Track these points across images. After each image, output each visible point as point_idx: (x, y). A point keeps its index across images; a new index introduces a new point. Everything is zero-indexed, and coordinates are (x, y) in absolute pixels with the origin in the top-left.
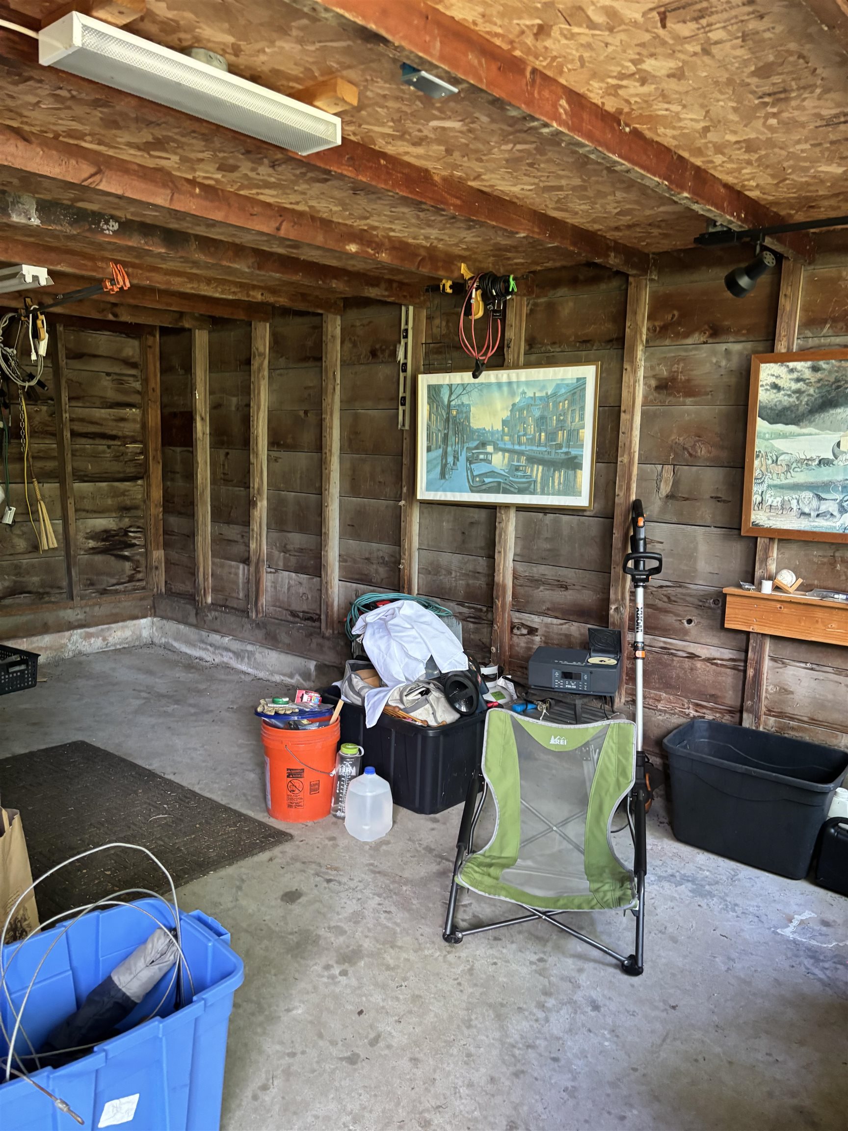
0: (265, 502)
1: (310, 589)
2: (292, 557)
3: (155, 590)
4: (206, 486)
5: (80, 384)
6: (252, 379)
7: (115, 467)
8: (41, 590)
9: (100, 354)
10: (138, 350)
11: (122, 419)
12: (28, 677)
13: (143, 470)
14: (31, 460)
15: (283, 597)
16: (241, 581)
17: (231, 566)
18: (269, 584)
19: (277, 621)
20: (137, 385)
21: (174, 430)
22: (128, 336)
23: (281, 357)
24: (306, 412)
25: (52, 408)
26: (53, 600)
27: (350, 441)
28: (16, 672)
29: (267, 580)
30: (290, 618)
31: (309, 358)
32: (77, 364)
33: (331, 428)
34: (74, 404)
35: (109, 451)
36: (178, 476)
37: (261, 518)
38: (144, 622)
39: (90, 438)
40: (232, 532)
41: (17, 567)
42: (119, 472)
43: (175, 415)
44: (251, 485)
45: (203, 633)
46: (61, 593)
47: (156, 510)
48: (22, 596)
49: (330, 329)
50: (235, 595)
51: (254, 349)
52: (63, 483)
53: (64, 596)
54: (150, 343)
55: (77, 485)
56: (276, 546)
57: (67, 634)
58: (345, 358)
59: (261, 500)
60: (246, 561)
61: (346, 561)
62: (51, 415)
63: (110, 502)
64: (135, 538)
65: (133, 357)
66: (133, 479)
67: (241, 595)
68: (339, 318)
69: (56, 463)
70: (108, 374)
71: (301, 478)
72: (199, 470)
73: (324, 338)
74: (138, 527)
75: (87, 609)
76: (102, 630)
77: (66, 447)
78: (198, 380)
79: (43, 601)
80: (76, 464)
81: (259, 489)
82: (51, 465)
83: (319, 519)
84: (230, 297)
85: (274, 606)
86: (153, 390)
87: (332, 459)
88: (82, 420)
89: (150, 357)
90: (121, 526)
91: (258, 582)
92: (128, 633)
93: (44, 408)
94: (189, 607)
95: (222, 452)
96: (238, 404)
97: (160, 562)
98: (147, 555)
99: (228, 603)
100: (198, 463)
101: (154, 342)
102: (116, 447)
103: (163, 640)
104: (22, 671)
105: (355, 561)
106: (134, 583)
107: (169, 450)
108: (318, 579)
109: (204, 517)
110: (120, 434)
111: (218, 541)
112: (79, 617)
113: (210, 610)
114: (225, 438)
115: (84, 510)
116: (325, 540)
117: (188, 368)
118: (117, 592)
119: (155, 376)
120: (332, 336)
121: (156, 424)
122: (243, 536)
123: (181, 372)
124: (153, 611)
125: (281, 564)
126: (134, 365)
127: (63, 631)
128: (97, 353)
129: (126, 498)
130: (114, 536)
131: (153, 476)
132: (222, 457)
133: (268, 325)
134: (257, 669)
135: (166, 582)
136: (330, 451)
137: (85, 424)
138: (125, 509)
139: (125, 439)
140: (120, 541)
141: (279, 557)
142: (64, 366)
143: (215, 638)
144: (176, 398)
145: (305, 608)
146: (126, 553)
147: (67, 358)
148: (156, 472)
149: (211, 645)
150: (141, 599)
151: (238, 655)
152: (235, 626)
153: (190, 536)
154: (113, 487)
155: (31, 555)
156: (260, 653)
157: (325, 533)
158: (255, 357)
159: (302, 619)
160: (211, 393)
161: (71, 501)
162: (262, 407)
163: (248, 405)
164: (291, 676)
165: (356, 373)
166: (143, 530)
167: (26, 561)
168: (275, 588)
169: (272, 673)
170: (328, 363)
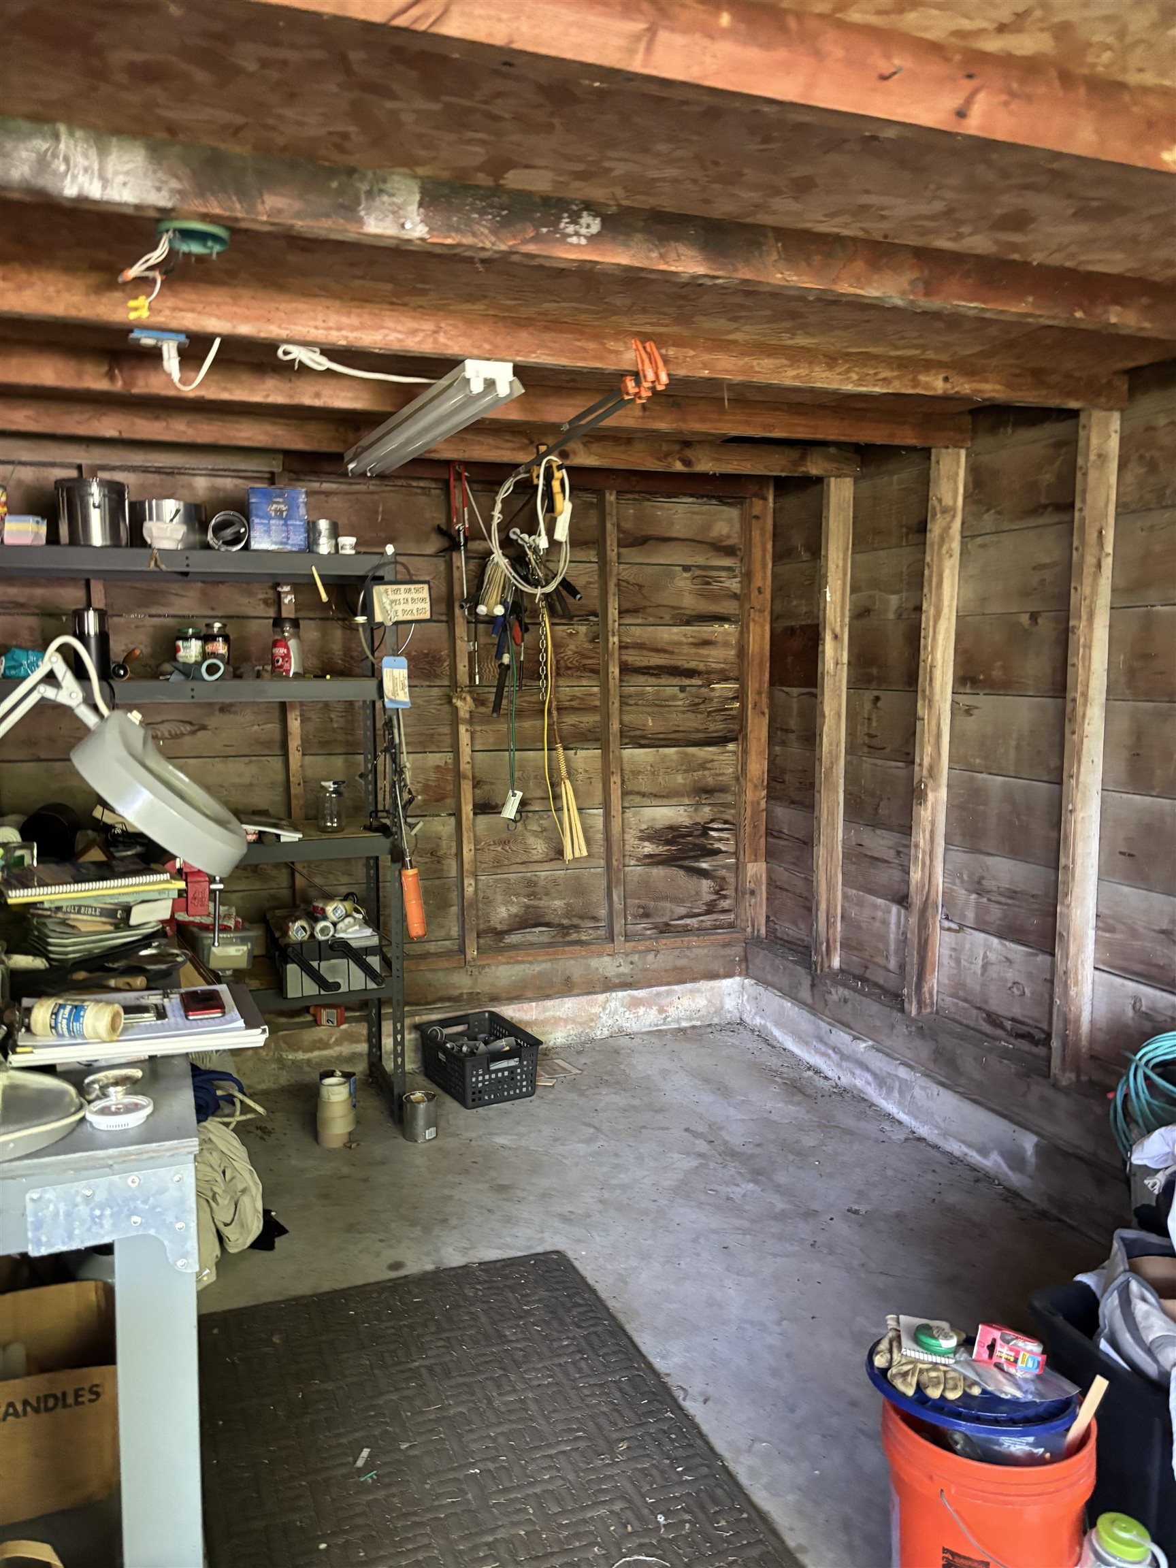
0: (943, 793)
1: (1030, 975)
2: (993, 906)
3: (749, 930)
4: (837, 757)
5: (641, 586)
6: (928, 559)
7: (691, 722)
8: (565, 922)
9: (675, 535)
10: (737, 525)
11: (706, 643)
12: (522, 1081)
13: (736, 727)
14: (555, 713)
15: (973, 983)
16: (892, 936)
17: (875, 907)
18: (946, 952)
19: (959, 1029)
20: (734, 585)
21: (790, 659)
22: (722, 501)
23: (988, 510)
24: (1034, 617)
25: (595, 628)
26: (584, 938)
27: (1131, 673)
28: (502, 1070)
29: (942, 942)
30: (986, 1028)
31: (1045, 507)
32: (634, 555)
33: (1089, 647)
34: (628, 620)
35: (682, 695)
36: (792, 736)
37: (933, 823)
38: (726, 983)
39: (653, 675)
40: (880, 843)
41: (531, 883)
42: (698, 731)
43: (791, 631)
44: (917, 760)
45: (822, 1024)
46: (598, 928)
47: (754, 795)
48: (537, 929)
49: (1095, 441)
50: (880, 960)
51: (933, 502)
52: (605, 749)
53: (602, 932)
54: (756, 511)
55: (630, 753)
56: (961, 878)
57: (601, 998)
58: (1127, 499)
59: (935, 790)
60: (903, 900)
61: (1111, 930)
62: (592, 641)
63: (680, 779)
64: (720, 840)
65: (729, 537)
66: (722, 741)
67: (893, 964)
68: (1116, 416)
69: (597, 718)
70: (686, 568)
71: (1018, 748)
72: (826, 728)
73: (1080, 461)
74: (726, 822)
75: (636, 958)
76: (658, 994)
77: (612, 692)
78: (832, 566)
79: (568, 939)
80: (627, 718)
81: (931, 768)
82: (589, 720)
83: (1054, 834)
84: (878, 390)
85: (951, 996)
86: (760, 590)
87: (1089, 713)
88: (640, 646)
89: (756, 534)
90: (699, 820)
91: (924, 946)
92: (701, 1002)
93: (583, 629)
94: (800, 970)
95: (869, 695)
96: (900, 607)
97: (757, 882)
98: (738, 869)
99: (868, 975)
100: (824, 716)
101: (765, 507)
102: (694, 690)
103: (758, 1021)
104: (512, 1070)
105: (1133, 932)
106: (715, 916)
107: (781, 693)
108: (1048, 958)
109: (831, 813)
110: (702, 667)
111: (855, 855)
112: (622, 969)
113: (836, 983)
114: (875, 671)
115: (638, 793)
116: (1066, 883)
117: (816, 549)
118: (686, 930)
119: (764, 566)
120: (1100, 456)
121: (762, 649)
122: (899, 853)
123: (805, 556)
124: (745, 967)
125: (970, 915)
126: (730, 551)
127: (595, 993)
128: (668, 535)
129: (706, 772)
130: (684, 836)
131: (752, 736)
132: (868, 706)
133: (963, 453)
134: (916, 1118)
135: (768, 917)
136: (1085, 695)
137: (645, 653)
138: (704, 792)
139: (709, 676)
140: (695, 845)
141: (968, 902)
142: (615, 558)
143: (841, 1037)
144: (795, 603)
145: (1017, 1011)
146: (704, 866)
147: (619, 546)
148: (758, 729)
149: (834, 1049)
150: (726, 945)
151: (881, 1081)
152: (878, 1023)
153: (807, 842)
154: (686, 754)
155: (554, 865)
156: (923, 1088)
157: (1066, 867)
158: (934, 515)
159: (1009, 1033)
160: (854, 590)
161: (616, 779)
162: (945, 610)
163: (919, 609)
164: (984, 1152)
165: (1152, 528)
166: (733, 827)
167: (545, 873)
168: (958, 961)
169: (945, 1134)
170: (1086, 512)
